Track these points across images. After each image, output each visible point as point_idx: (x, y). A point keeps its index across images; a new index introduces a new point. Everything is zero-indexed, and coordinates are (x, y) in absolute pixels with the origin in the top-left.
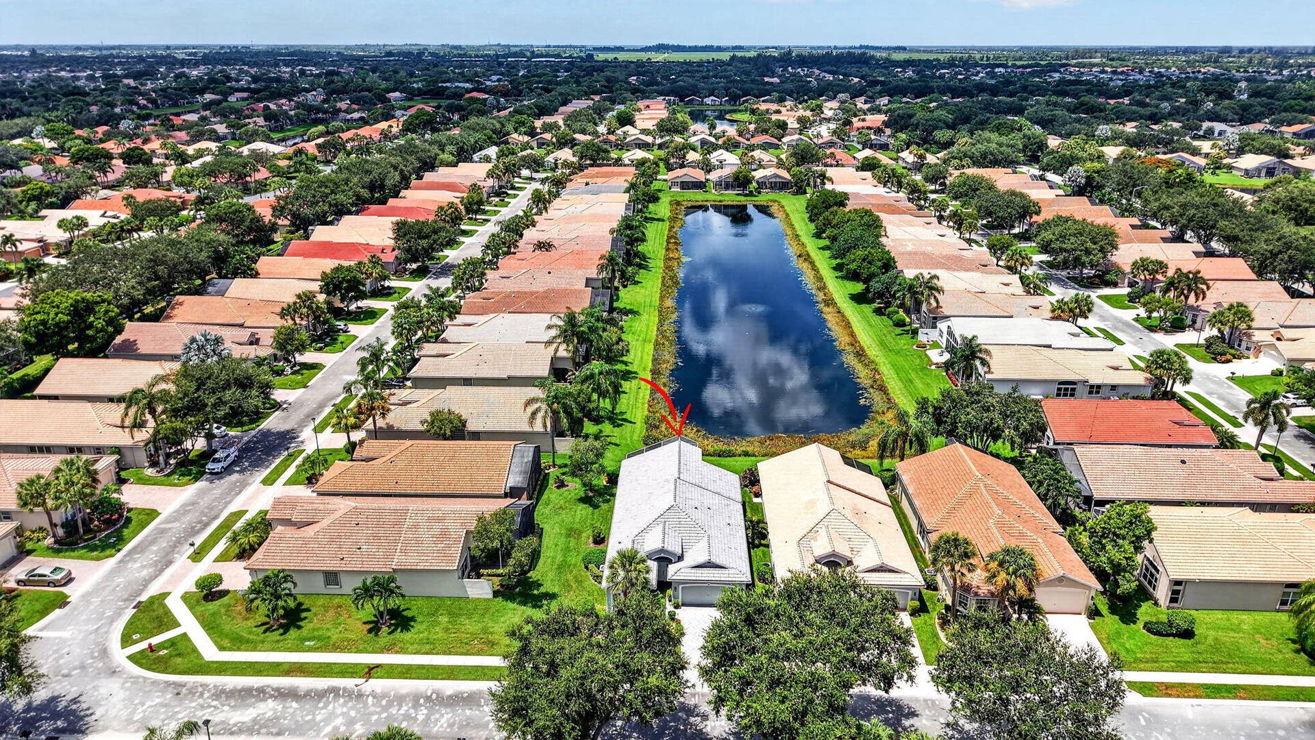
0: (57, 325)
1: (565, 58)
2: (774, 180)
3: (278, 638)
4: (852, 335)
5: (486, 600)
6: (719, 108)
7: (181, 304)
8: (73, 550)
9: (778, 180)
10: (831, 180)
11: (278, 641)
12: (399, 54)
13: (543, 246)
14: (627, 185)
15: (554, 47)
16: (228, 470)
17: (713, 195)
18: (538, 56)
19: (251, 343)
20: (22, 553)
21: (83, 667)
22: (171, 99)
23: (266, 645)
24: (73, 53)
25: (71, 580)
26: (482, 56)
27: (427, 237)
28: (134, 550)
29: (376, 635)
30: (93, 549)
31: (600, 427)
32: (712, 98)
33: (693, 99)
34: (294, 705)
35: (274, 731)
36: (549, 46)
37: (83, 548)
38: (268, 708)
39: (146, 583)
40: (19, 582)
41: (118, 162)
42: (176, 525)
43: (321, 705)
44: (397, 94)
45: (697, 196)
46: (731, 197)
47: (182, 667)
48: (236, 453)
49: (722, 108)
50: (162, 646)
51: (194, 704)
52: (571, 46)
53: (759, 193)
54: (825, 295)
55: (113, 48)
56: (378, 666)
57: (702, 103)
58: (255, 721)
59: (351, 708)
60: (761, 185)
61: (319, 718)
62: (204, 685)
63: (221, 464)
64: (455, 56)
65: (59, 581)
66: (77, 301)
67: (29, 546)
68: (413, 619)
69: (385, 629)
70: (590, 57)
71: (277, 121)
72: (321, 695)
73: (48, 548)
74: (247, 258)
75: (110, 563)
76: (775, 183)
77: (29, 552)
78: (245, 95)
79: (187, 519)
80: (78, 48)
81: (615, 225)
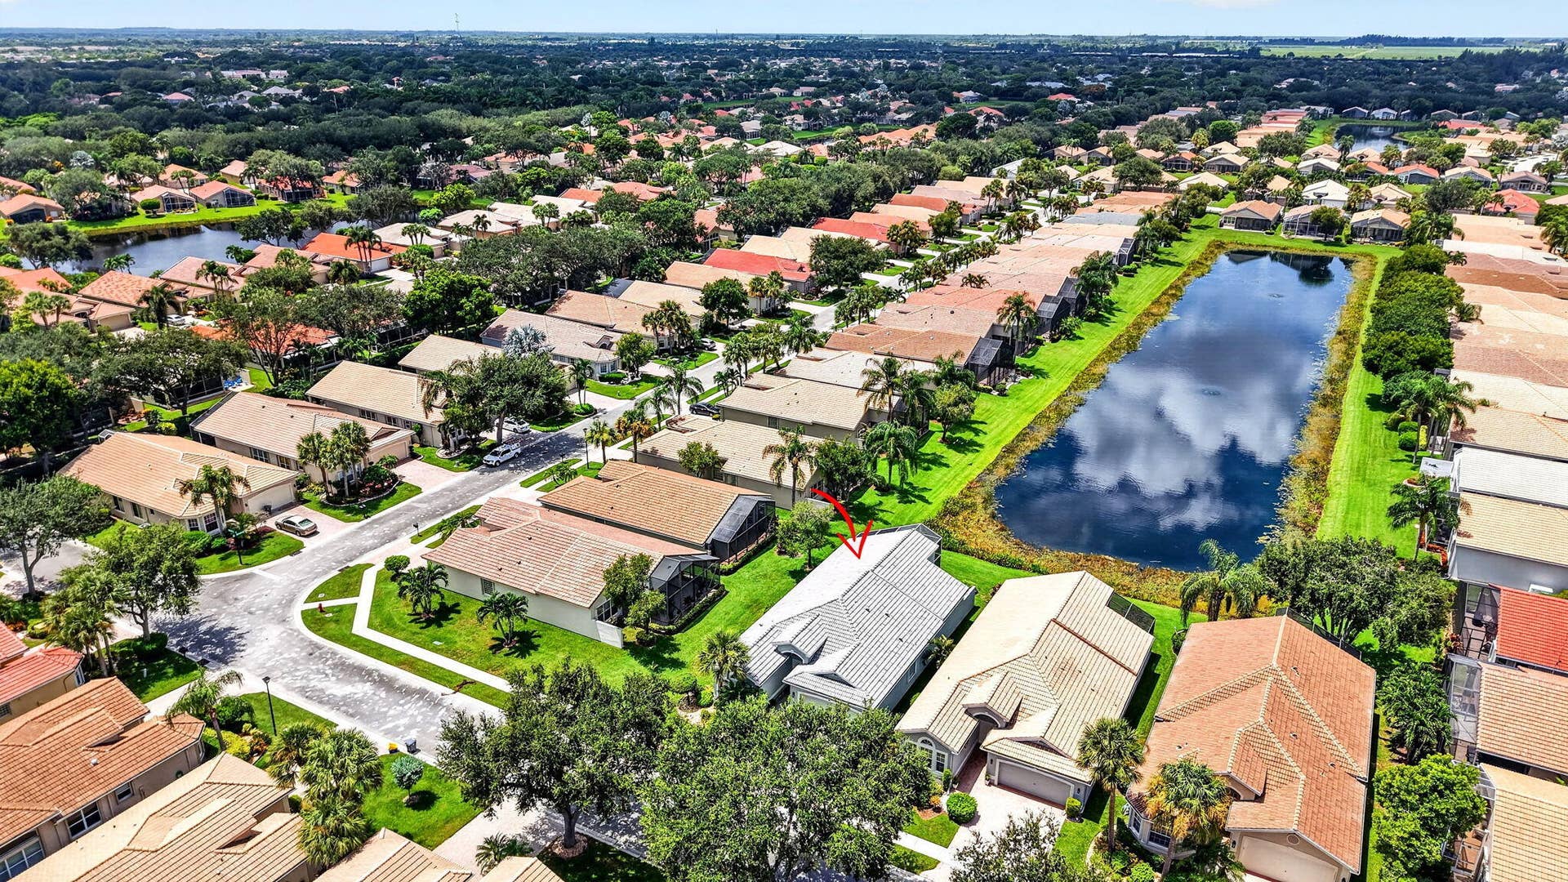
0: (430, 302)
1: (1220, 53)
2: (1376, 226)
3: (418, 630)
4: (1329, 450)
5: (613, 648)
6: (1391, 123)
7: (569, 298)
8: (335, 508)
9: (1387, 227)
10: (1460, 233)
11: (414, 633)
12: (1013, 46)
13: (976, 281)
14: (1142, 216)
15: (1218, 38)
16: (502, 465)
17: (1279, 240)
18: (1184, 50)
19: (603, 347)
20: (300, 500)
21: (267, 610)
22: (736, 92)
23: (404, 634)
24: (690, 42)
25: (315, 533)
26: (1111, 50)
27: (844, 258)
28: (375, 521)
29: (494, 653)
30: (349, 510)
31: (882, 499)
32: (1387, 110)
33: (1354, 112)
34: (383, 695)
35: (351, 711)
36: (1211, 38)
37: (343, 508)
38: (362, 689)
39: (366, 550)
40: (277, 524)
41: (634, 154)
42: (425, 505)
43: (402, 702)
44: (970, 93)
45: (1255, 239)
46: (1307, 244)
47: (330, 632)
48: (519, 451)
49: (1397, 124)
50: (331, 609)
51: (314, 667)
52: (1240, 38)
53: (1349, 242)
54: (1333, 390)
55: (726, 37)
56: (473, 682)
57: (1368, 117)
58: (344, 698)
59: (422, 714)
60: (1356, 232)
61: (391, 712)
62: (334, 653)
63: (498, 458)
64: (1079, 50)
65: (303, 531)
66: (453, 282)
67: (306, 496)
68: (535, 648)
69: (506, 649)
70: (1255, 52)
71: (817, 119)
72: (408, 692)
73: (320, 502)
74: (660, 261)
75: (354, 526)
76: (1381, 231)
77: (305, 502)
78: (811, 89)
79: (435, 503)
80: (696, 37)
81: (1080, 264)
